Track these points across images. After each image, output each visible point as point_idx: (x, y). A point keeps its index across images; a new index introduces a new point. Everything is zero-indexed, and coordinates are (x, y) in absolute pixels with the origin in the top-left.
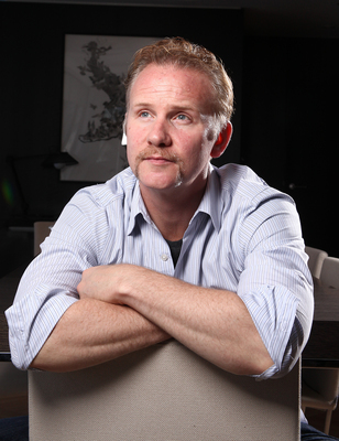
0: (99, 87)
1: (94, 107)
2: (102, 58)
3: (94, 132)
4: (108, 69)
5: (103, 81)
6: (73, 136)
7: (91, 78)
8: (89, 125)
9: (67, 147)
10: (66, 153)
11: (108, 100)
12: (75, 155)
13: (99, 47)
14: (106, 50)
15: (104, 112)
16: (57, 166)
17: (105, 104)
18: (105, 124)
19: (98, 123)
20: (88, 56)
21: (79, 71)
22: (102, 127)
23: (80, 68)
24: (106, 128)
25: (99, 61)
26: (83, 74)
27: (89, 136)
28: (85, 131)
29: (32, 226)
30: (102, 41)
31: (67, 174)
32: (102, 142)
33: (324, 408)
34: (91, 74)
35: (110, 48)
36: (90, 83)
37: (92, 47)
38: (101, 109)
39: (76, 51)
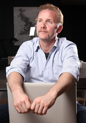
0: (23, 21)
1: (22, 26)
2: (23, 13)
3: (22, 33)
4: (25, 16)
5: (24, 19)
6: (17, 34)
7: (21, 18)
8: (21, 31)
9: (16, 37)
10: (15, 39)
11: (25, 24)
12: (18, 39)
13: (22, 10)
14: (24, 11)
15: (24, 27)
16: (13, 42)
17: (25, 25)
18: (25, 30)
19: (23, 30)
20: (20, 12)
21: (17, 17)
22: (24, 31)
23: (18, 16)
24: (25, 31)
25: (23, 14)
26: (19, 17)
27: (21, 34)
28: (20, 32)
29: (7, 57)
30: (23, 8)
31: (16, 44)
32: (24, 35)
33: (83, 100)
34: (21, 17)
35: (25, 10)
36: (21, 20)
37: (20, 10)
38: (24, 26)
39: (16, 11)
